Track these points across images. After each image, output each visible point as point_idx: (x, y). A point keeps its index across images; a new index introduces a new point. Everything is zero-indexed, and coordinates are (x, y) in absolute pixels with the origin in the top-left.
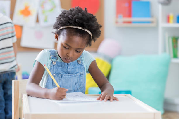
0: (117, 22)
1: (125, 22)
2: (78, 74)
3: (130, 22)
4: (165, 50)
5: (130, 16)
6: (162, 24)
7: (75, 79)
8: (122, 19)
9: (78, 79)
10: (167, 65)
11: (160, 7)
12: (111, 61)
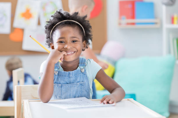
0: (120, 24)
1: (128, 24)
2: (78, 83)
3: (133, 24)
4: (169, 52)
5: (133, 17)
6: (166, 25)
7: (76, 88)
8: (125, 21)
9: (79, 88)
10: (172, 66)
11: (164, 8)
12: (114, 63)
